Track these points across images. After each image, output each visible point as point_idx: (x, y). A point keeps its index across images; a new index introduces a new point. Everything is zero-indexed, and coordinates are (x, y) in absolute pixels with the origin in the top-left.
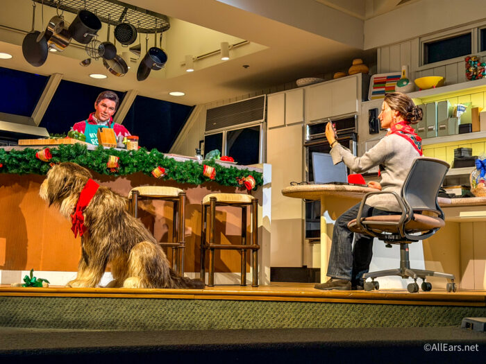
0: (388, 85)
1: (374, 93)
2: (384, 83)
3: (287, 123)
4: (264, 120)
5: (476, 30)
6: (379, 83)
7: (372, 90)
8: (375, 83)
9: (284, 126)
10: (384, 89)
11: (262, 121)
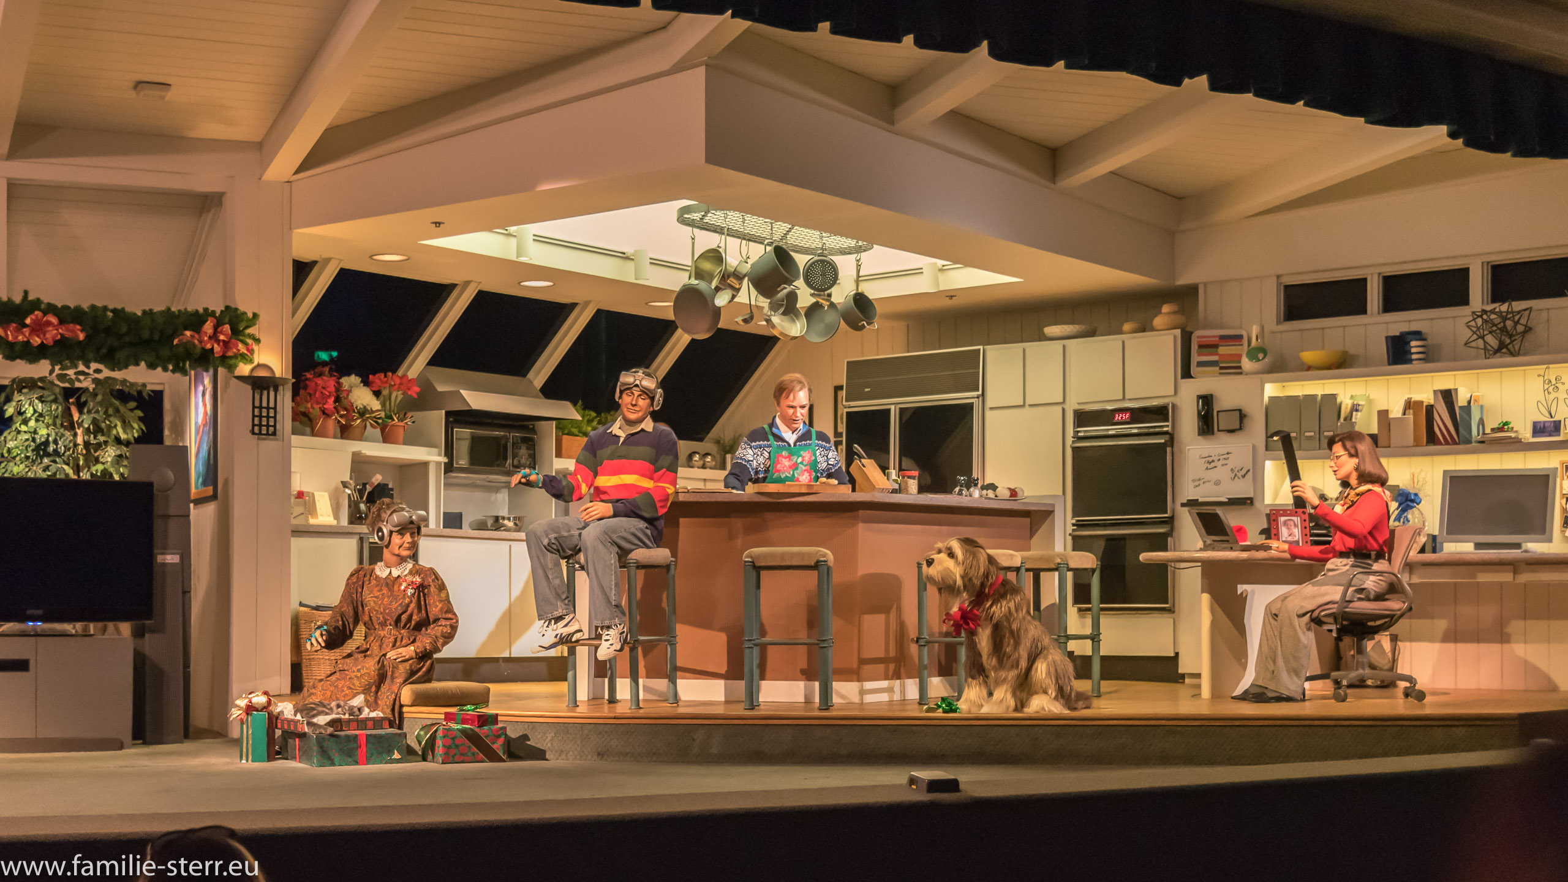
0: (1222, 350)
1: (1200, 364)
2: (1216, 346)
3: (1028, 402)
4: (980, 392)
5: (1376, 277)
6: (1208, 347)
7: (1195, 358)
8: (1201, 347)
9: (1023, 406)
10: (1215, 358)
11: (975, 394)
